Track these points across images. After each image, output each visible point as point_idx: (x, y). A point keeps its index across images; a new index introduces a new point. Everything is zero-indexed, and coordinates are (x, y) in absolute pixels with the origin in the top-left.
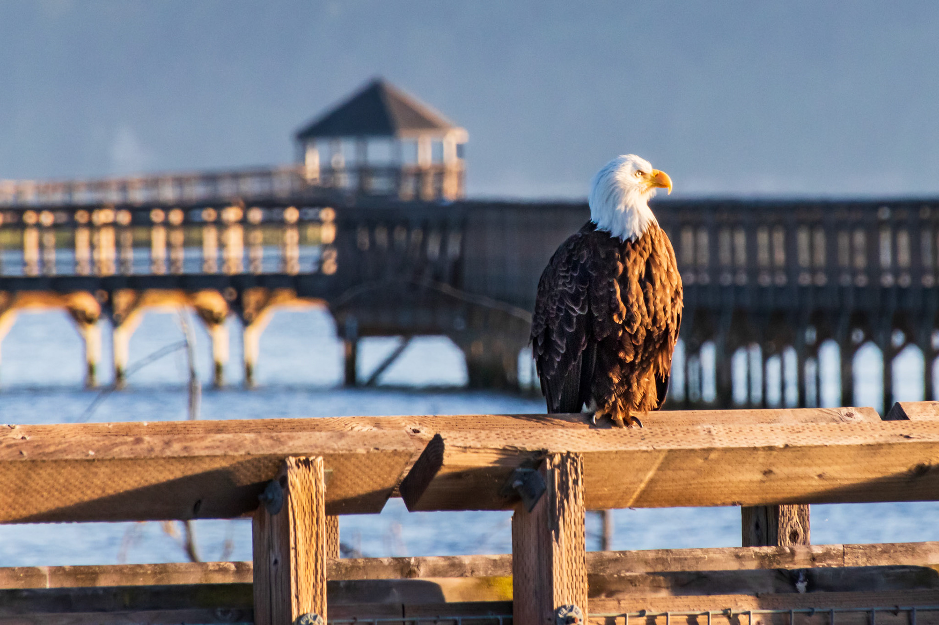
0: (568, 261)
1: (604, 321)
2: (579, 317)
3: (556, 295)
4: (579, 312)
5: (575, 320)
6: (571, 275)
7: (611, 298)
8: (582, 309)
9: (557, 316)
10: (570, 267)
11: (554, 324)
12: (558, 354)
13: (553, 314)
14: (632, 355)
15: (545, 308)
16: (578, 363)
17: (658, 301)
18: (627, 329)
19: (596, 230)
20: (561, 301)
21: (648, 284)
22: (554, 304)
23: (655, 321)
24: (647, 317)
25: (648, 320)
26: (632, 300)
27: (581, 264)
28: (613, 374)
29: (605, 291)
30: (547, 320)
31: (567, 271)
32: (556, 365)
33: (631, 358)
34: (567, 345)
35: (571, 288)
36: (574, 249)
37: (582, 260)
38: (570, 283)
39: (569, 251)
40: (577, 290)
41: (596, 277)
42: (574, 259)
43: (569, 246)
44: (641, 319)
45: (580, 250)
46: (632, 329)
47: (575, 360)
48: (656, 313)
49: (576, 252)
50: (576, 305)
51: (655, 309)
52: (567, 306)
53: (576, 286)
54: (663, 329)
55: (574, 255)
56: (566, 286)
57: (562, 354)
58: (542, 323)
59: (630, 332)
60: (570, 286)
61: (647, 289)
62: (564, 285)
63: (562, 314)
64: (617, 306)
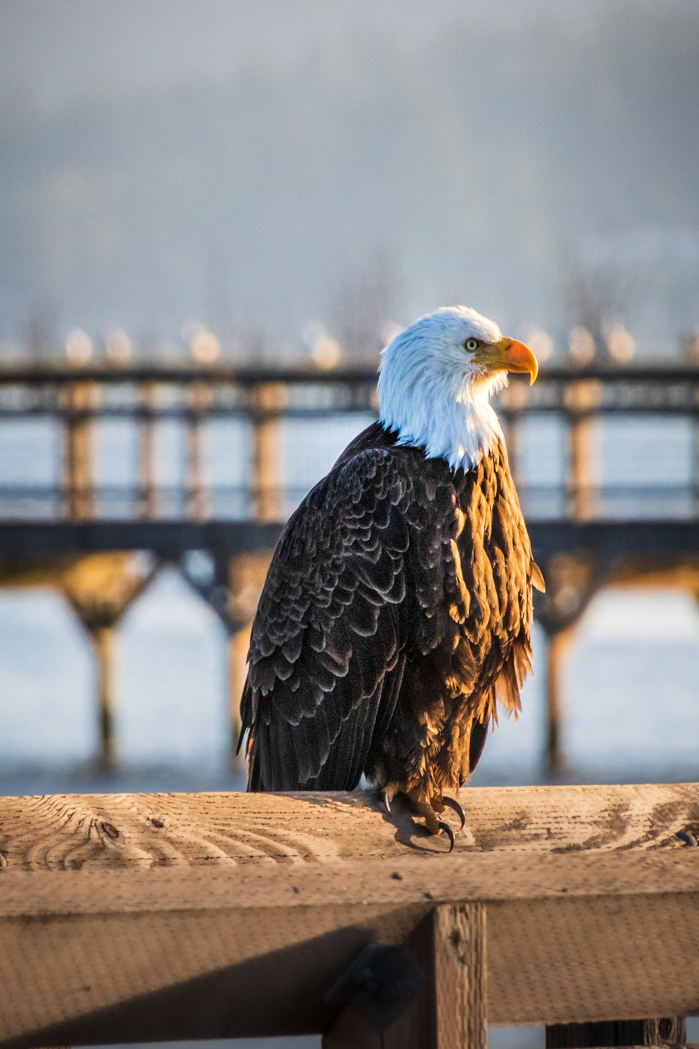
0: (367, 500)
1: (434, 618)
2: (386, 608)
3: (335, 567)
4: (387, 599)
5: (377, 614)
6: (373, 529)
7: (447, 576)
8: (395, 594)
9: (334, 608)
10: (371, 512)
11: (327, 621)
12: (329, 679)
13: (325, 602)
14: (472, 684)
15: (305, 591)
16: (374, 698)
17: (512, 582)
18: (467, 633)
19: (399, 443)
20: (348, 578)
21: (498, 550)
22: (330, 583)
23: (507, 621)
24: (497, 612)
25: (499, 618)
26: (479, 580)
27: (393, 506)
28: (431, 717)
29: (439, 560)
30: (308, 614)
31: (364, 521)
32: (320, 700)
33: (469, 688)
34: (352, 662)
35: (373, 553)
36: (377, 479)
37: (395, 500)
38: (369, 544)
39: (367, 483)
40: (385, 557)
41: (422, 533)
42: (379, 496)
43: (366, 472)
44: (490, 615)
45: (389, 479)
46: (476, 635)
47: (369, 690)
48: (510, 605)
49: (382, 484)
50: (383, 586)
51: (509, 597)
52: (362, 586)
53: (383, 549)
54: (516, 635)
55: (378, 490)
56: (362, 550)
57: (338, 679)
58: (295, 619)
59: (472, 640)
60: (368, 550)
61: (497, 561)
62: (357, 546)
63: (348, 604)
64: (458, 591)
